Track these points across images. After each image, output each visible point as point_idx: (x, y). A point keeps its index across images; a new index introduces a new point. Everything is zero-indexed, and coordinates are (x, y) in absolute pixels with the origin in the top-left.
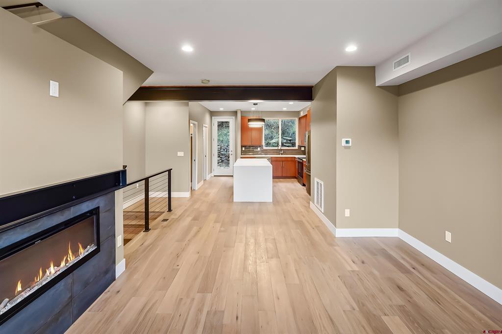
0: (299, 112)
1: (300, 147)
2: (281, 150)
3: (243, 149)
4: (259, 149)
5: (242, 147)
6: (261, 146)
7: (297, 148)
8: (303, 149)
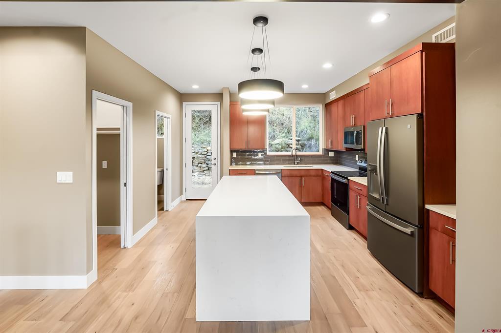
0: (325, 95)
1: (327, 151)
2: (297, 156)
3: (235, 155)
4: (260, 156)
5: (232, 151)
6: (263, 151)
7: (321, 153)
8: (331, 154)
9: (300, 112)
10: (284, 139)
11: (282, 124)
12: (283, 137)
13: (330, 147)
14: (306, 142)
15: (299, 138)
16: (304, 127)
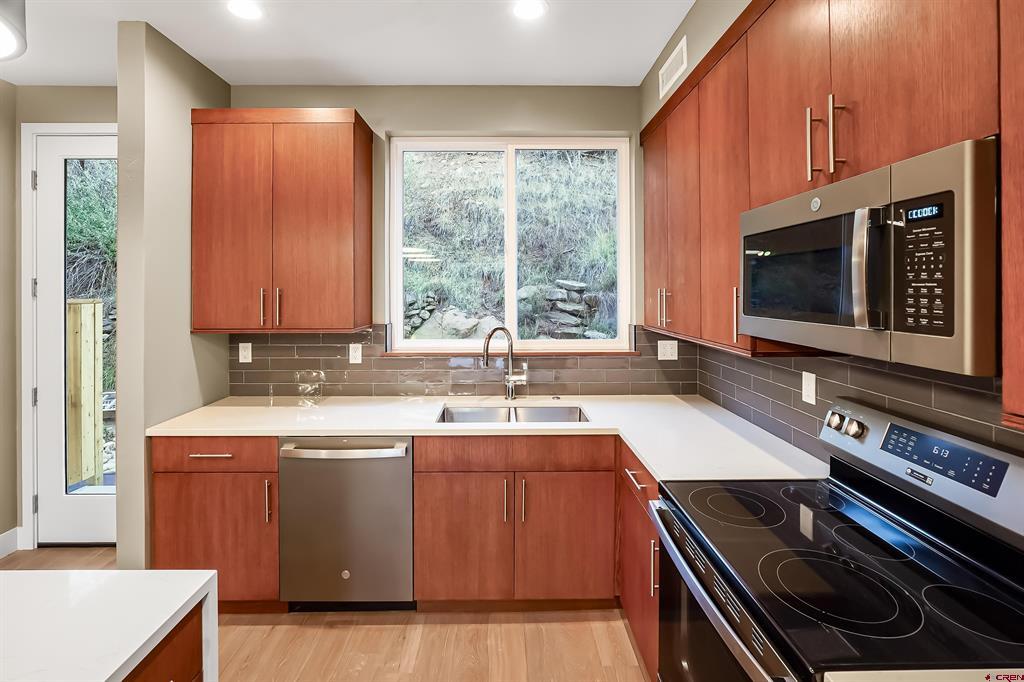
0: (637, 94)
1: (646, 337)
3: (245, 354)
6: (371, 332)
7: (623, 343)
8: (668, 351)
9: (592, 215)
10: (541, 286)
11: (542, 247)
12: (541, 281)
13: (661, 321)
14: (601, 293)
15: (583, 285)
16: (597, 256)
